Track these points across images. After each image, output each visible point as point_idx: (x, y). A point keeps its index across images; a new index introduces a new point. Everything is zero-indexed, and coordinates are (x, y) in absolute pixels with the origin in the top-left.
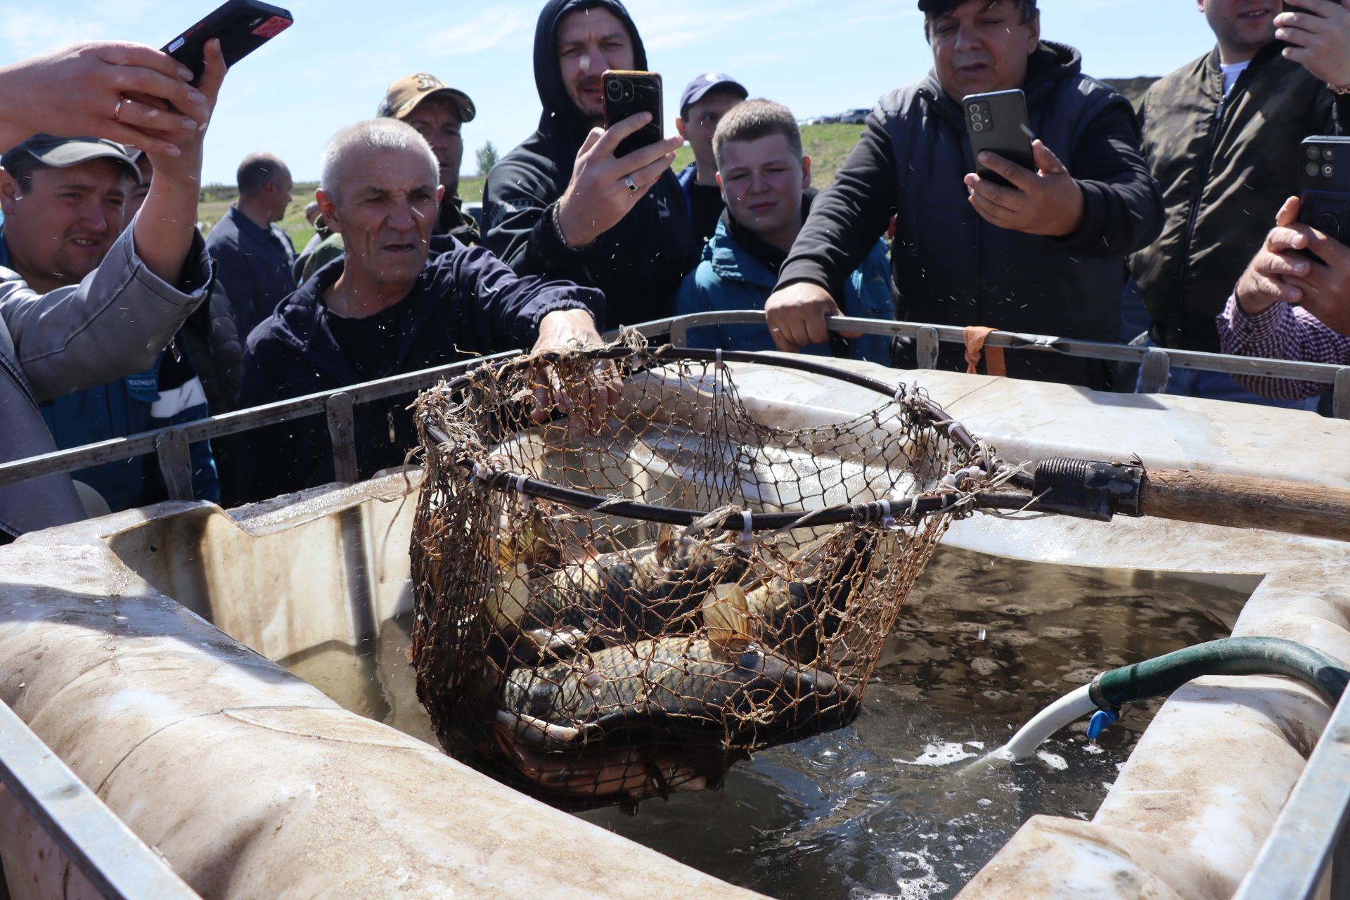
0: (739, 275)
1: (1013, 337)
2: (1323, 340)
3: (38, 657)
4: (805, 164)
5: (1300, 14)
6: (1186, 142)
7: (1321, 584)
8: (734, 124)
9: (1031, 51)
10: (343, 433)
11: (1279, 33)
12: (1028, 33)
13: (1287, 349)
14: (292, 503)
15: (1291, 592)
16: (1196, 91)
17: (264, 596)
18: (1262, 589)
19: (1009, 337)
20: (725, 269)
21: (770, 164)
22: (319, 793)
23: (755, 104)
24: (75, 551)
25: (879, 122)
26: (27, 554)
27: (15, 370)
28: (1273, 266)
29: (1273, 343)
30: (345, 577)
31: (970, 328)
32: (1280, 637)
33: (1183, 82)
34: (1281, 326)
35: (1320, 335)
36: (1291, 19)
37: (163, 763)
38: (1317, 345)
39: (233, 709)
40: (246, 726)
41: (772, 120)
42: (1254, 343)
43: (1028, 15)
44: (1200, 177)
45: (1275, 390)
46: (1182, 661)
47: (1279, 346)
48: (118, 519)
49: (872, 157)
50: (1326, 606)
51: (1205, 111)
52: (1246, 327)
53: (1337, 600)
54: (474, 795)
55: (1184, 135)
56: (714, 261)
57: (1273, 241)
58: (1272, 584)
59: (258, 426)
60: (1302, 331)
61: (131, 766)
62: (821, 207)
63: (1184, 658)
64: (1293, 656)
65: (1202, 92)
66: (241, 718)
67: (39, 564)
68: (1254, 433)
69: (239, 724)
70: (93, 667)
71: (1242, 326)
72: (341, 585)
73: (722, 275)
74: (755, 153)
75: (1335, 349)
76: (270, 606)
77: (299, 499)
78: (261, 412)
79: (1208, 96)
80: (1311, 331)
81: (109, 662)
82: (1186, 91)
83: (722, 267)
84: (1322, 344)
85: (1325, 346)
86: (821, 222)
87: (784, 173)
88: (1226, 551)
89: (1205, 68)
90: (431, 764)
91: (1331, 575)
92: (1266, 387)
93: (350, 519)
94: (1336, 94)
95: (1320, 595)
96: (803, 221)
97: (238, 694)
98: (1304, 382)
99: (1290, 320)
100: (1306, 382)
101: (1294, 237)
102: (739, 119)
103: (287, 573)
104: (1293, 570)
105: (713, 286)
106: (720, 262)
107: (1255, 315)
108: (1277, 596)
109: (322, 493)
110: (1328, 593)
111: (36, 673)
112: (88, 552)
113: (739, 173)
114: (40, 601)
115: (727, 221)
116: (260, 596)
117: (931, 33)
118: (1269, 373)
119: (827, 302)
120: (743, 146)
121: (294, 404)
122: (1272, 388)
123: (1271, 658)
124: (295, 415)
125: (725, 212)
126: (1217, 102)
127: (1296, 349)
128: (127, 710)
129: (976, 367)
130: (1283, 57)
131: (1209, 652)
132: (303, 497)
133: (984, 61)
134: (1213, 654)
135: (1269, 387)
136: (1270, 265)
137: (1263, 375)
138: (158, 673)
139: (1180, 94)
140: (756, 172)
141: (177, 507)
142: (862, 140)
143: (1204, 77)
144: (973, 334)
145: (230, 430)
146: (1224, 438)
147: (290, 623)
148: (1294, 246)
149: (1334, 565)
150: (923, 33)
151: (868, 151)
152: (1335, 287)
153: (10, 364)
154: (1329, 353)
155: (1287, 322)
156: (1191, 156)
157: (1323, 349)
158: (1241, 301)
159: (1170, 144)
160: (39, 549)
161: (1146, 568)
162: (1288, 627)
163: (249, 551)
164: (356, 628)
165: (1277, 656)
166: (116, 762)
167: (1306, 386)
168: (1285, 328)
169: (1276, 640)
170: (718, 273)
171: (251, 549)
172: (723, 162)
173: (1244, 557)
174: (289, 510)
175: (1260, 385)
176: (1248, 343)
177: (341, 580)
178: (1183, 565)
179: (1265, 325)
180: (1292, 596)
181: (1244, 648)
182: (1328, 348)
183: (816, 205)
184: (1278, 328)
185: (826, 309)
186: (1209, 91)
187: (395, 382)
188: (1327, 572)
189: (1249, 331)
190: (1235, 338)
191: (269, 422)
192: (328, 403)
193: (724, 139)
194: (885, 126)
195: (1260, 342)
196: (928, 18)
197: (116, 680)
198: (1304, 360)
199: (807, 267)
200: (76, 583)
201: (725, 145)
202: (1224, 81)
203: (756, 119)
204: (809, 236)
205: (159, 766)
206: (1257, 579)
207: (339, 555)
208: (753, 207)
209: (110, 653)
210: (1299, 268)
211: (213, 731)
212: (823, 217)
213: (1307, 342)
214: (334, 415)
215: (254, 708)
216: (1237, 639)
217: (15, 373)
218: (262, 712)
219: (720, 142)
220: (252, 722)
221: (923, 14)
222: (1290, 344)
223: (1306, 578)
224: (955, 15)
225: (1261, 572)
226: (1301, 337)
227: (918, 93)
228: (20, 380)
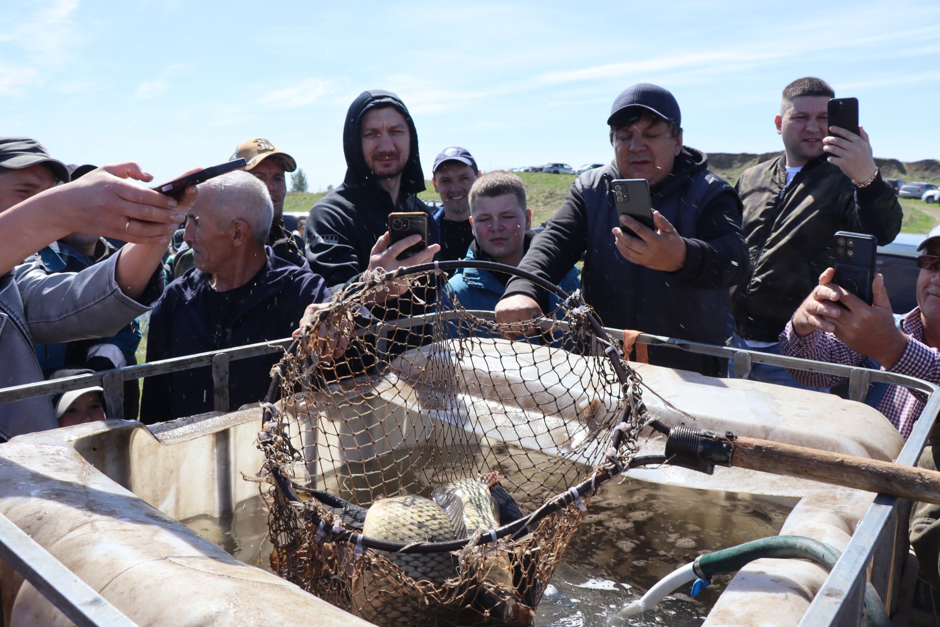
0: (480, 284)
1: (654, 338)
2: (843, 350)
3: (40, 519)
4: (528, 214)
5: (838, 138)
6: (761, 210)
7: (834, 504)
8: (483, 185)
9: (677, 153)
10: (222, 379)
11: (826, 148)
12: (675, 143)
13: (822, 357)
14: (188, 423)
15: (816, 509)
16: (769, 180)
17: (162, 484)
18: (799, 506)
19: (651, 338)
20: (471, 280)
21: (505, 213)
22: (235, 610)
23: (498, 174)
24: (51, 450)
25: (578, 190)
26: (22, 450)
27: (25, 329)
28: (818, 309)
29: (815, 353)
30: (216, 473)
31: (626, 331)
32: (808, 536)
33: (763, 172)
34: (820, 343)
35: (841, 347)
36: (833, 140)
37: (134, 589)
38: (839, 353)
39: (173, 557)
40: (184, 568)
41: (508, 185)
42: (803, 353)
43: (676, 132)
44: (766, 232)
45: (815, 382)
46: (750, 550)
47: (818, 355)
48: (78, 429)
49: (573, 214)
50: (836, 518)
51: (774, 193)
52: (799, 343)
53: (842, 514)
54: (326, 614)
55: (760, 206)
56: (464, 274)
57: (818, 294)
58: (807, 503)
59: (168, 372)
60: (830, 344)
61: (112, 590)
62: (537, 244)
63: (751, 548)
64: (813, 548)
65: (772, 181)
66: (179, 563)
67: (30, 457)
68: (799, 408)
69: (179, 567)
70: (78, 527)
71: (796, 343)
72: (213, 479)
73: (469, 283)
74: (496, 205)
75: (850, 356)
76: (165, 490)
77: (193, 421)
78: (171, 363)
79: (776, 184)
80: (836, 344)
81: (90, 524)
82: (764, 179)
83: (469, 278)
84: (842, 352)
85: (844, 353)
86: (537, 255)
87: (514, 219)
88: (779, 482)
89: (777, 167)
90: (298, 595)
91: (840, 499)
92: (809, 380)
93: (223, 437)
94: (857, 187)
95: (832, 511)
96: (525, 252)
97: (174, 548)
98: (832, 377)
99: (825, 339)
100: (833, 376)
101: (831, 294)
102: (487, 182)
103: (178, 469)
104: (818, 495)
105: (462, 291)
106: (468, 275)
107: (804, 336)
108: (807, 511)
109: (208, 418)
110: (837, 510)
111: (38, 529)
112: (60, 450)
113: (484, 218)
114: (37, 482)
115: (475, 249)
116: (160, 484)
117: (614, 139)
118: (811, 369)
119: (535, 309)
120: (488, 199)
121: (192, 359)
122: (813, 381)
123: (800, 549)
124: (192, 366)
125: (474, 242)
126: (781, 188)
127: (827, 356)
128: (106, 555)
129: (630, 356)
130: (827, 162)
131: (765, 544)
132: (196, 420)
133: (647, 158)
134: (768, 545)
135: (811, 380)
136: (817, 308)
137: (808, 370)
138: (122, 533)
139: (760, 179)
140: (496, 218)
141: (117, 423)
142: (566, 201)
143: (775, 173)
144: (628, 335)
145: (150, 374)
146: (781, 410)
147: (177, 502)
148: (831, 299)
149: (842, 492)
150: (609, 138)
151: (571, 209)
152: (855, 325)
153: (22, 325)
154: (847, 358)
155: (823, 340)
156: (762, 219)
157: (843, 356)
158: (795, 327)
159: (752, 210)
160: (28, 446)
161: (730, 490)
162: (813, 531)
163: (155, 453)
164: (220, 508)
165: (804, 547)
166: (102, 587)
167: (833, 379)
168: (822, 344)
169: (804, 538)
170: (466, 282)
171: (156, 452)
172: (474, 209)
173: (790, 486)
174: (187, 428)
175: (806, 379)
176: (800, 353)
177: (213, 475)
178: (753, 490)
179: (810, 343)
180: (816, 511)
181: (785, 542)
182: (846, 355)
183: (534, 243)
184: (818, 344)
185: (534, 313)
186: (777, 181)
187: (257, 348)
188: (838, 497)
189: (800, 347)
190: (791, 350)
191: (175, 370)
192: (214, 359)
193: (476, 195)
194: (582, 194)
195: (807, 353)
196: (612, 129)
197: (96, 536)
198: (832, 362)
199: (524, 284)
200: (56, 471)
201: (477, 198)
202: (787, 175)
203: (498, 183)
204: (527, 263)
205: (131, 590)
206: (797, 500)
207: (213, 459)
208: (492, 240)
209: (89, 518)
210: (835, 312)
211: (162, 570)
212: (538, 251)
213: (833, 351)
214: (217, 367)
215: (185, 557)
216: (782, 537)
217: (24, 332)
218: (190, 559)
219: (474, 197)
220: (187, 566)
221: (609, 126)
222: (824, 353)
223: (825, 500)
224: (630, 129)
225: (800, 496)
226: (830, 348)
227: (603, 176)
228: (27, 336)
